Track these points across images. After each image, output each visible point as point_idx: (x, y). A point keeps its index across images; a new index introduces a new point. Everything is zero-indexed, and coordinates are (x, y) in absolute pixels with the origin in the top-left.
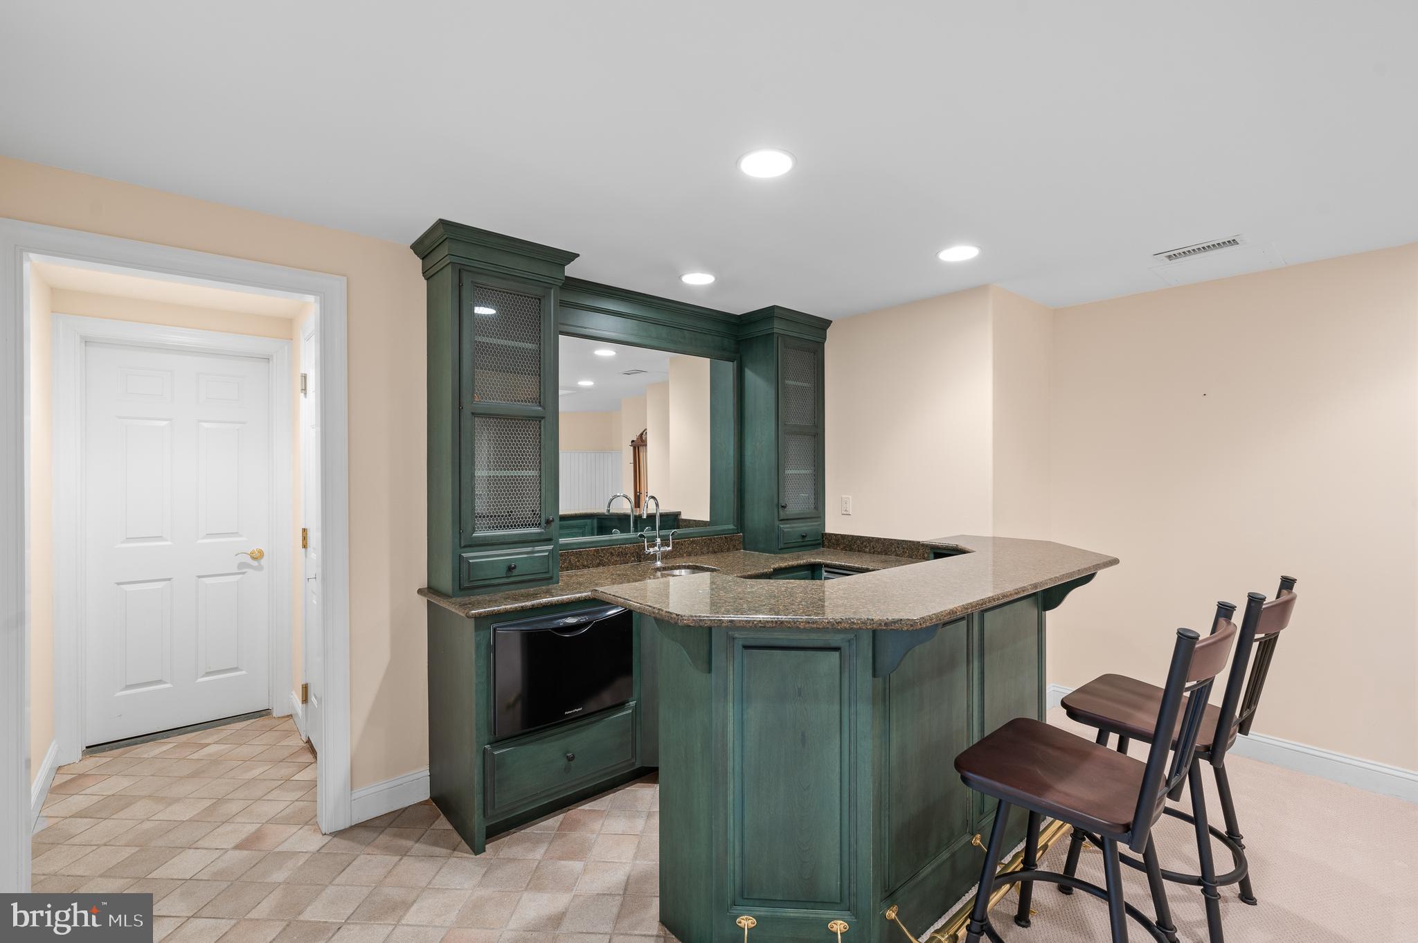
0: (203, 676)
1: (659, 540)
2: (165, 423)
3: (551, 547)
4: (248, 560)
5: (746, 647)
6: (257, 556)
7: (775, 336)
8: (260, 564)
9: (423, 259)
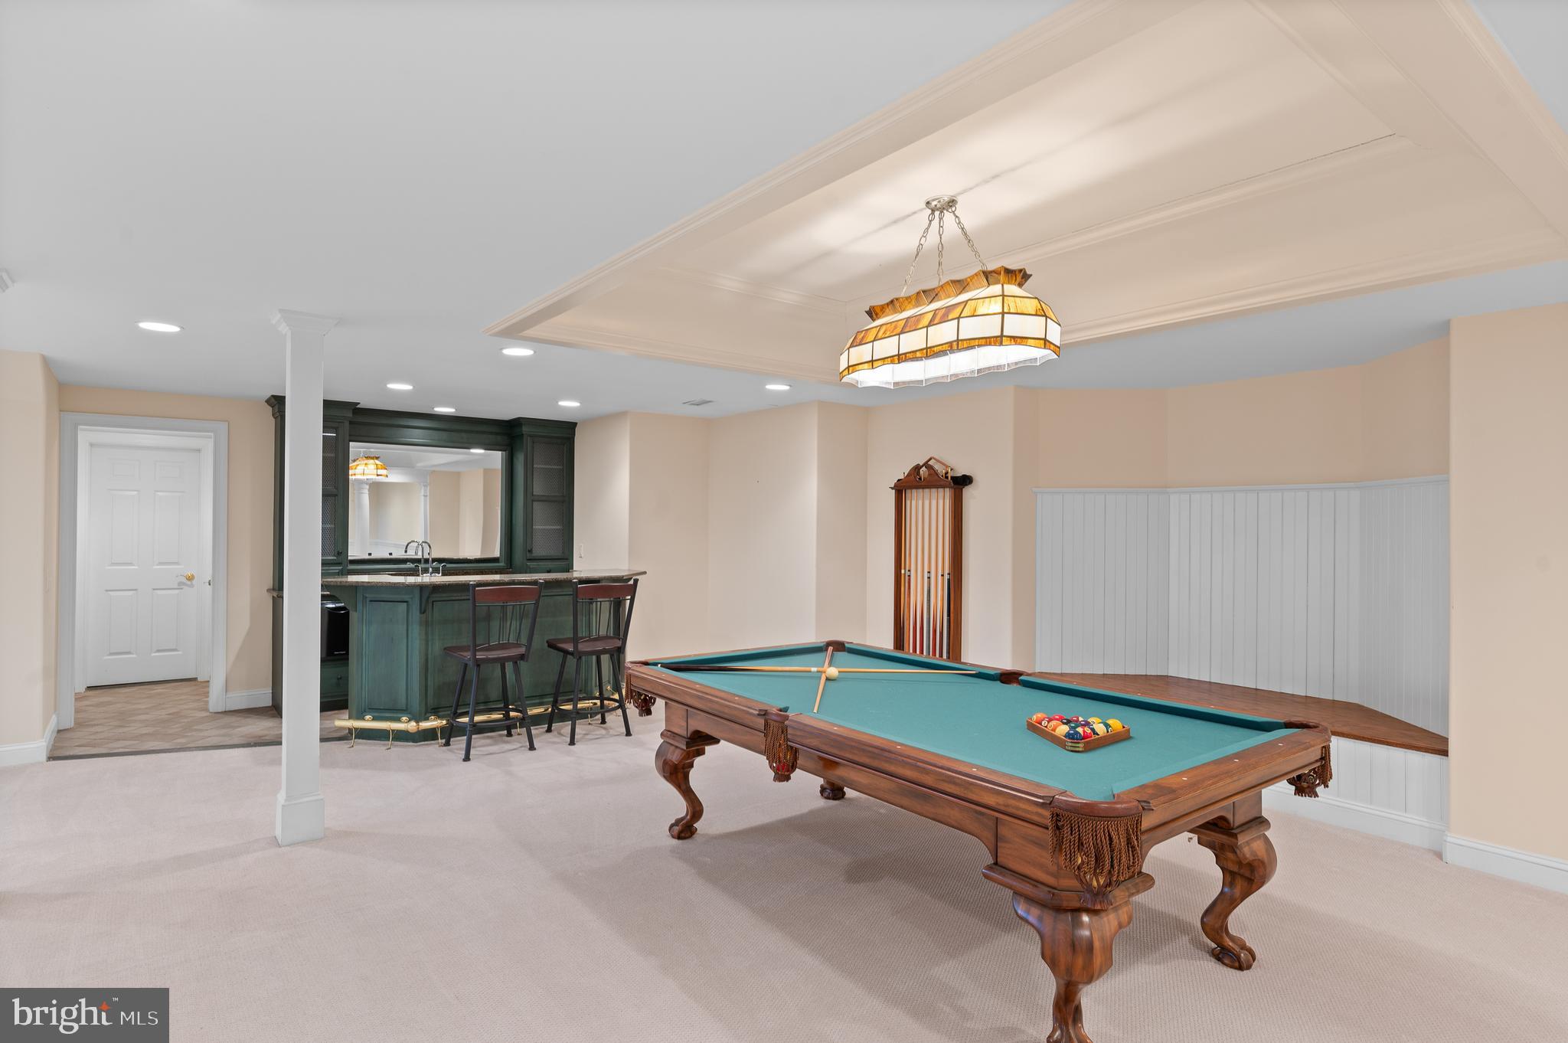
0: (155, 652)
1: (431, 569)
2: (136, 493)
3: (340, 568)
4: (184, 580)
5: (371, 601)
6: (190, 578)
7: (525, 436)
8: (192, 584)
9: (272, 407)
